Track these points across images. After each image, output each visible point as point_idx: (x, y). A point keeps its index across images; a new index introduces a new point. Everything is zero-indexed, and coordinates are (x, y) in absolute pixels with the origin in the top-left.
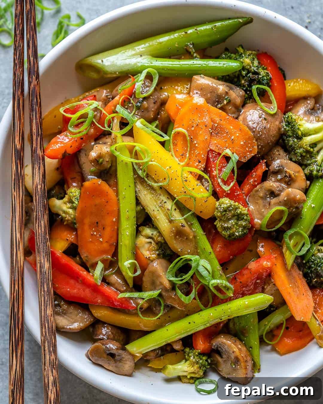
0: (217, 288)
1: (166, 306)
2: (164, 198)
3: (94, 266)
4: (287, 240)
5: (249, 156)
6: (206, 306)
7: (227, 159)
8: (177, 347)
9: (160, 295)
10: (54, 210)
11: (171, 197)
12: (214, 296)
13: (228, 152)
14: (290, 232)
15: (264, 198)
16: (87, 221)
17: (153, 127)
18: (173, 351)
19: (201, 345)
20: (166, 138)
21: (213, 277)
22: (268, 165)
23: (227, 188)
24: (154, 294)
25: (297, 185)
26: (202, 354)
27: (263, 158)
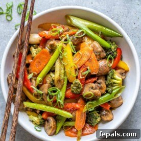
0: (59, 103)
1: (42, 98)
2: (62, 68)
3: (31, 73)
4: (88, 104)
5: (94, 73)
6: (53, 106)
7: (87, 70)
8: (38, 112)
9: (43, 94)
10: (31, 51)
11: (65, 69)
12: (57, 105)
13: (88, 68)
14: (90, 102)
15: (90, 88)
16: (37, 60)
17: (74, 47)
18: (36, 112)
19: (44, 116)
20: (75, 52)
21: (60, 99)
22: (98, 79)
23: (81, 77)
24: (41, 92)
25: (101, 90)
26: (43, 119)
27: (98, 77)
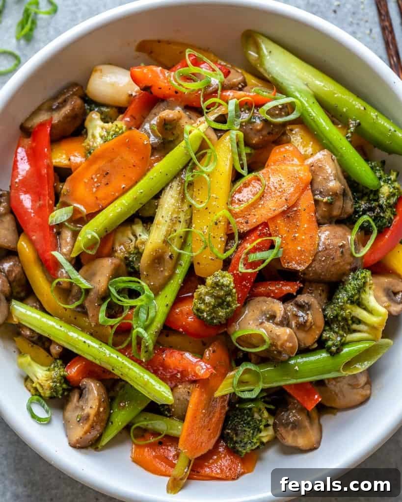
0: (139, 339)
1: (82, 306)
2: (182, 217)
3: (65, 205)
4: (241, 369)
5: (294, 265)
6: (115, 345)
7: (272, 246)
8: (55, 350)
9: (88, 291)
10: (88, 124)
11: (189, 223)
12: (129, 345)
13: (278, 240)
14: (251, 366)
15: (263, 313)
16: (101, 164)
17: (245, 151)
18: (48, 351)
19: (73, 371)
20: (244, 172)
21: (146, 328)
22: (300, 292)
23: (242, 269)
24: (85, 284)
25: (302, 335)
26: (66, 379)
27: (303, 281)
